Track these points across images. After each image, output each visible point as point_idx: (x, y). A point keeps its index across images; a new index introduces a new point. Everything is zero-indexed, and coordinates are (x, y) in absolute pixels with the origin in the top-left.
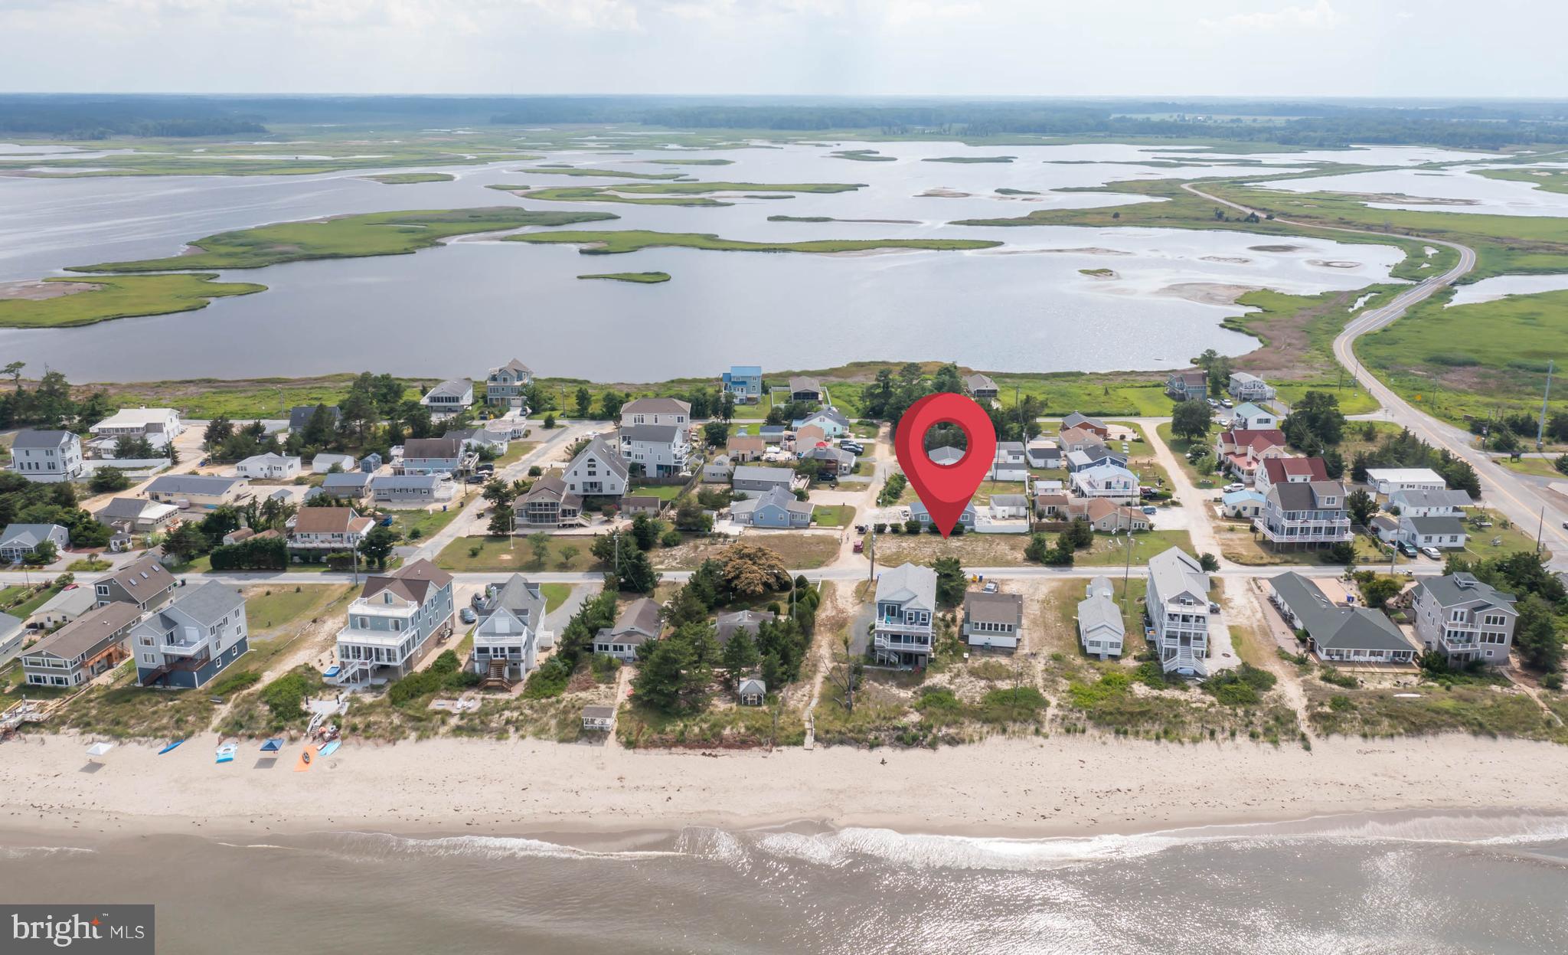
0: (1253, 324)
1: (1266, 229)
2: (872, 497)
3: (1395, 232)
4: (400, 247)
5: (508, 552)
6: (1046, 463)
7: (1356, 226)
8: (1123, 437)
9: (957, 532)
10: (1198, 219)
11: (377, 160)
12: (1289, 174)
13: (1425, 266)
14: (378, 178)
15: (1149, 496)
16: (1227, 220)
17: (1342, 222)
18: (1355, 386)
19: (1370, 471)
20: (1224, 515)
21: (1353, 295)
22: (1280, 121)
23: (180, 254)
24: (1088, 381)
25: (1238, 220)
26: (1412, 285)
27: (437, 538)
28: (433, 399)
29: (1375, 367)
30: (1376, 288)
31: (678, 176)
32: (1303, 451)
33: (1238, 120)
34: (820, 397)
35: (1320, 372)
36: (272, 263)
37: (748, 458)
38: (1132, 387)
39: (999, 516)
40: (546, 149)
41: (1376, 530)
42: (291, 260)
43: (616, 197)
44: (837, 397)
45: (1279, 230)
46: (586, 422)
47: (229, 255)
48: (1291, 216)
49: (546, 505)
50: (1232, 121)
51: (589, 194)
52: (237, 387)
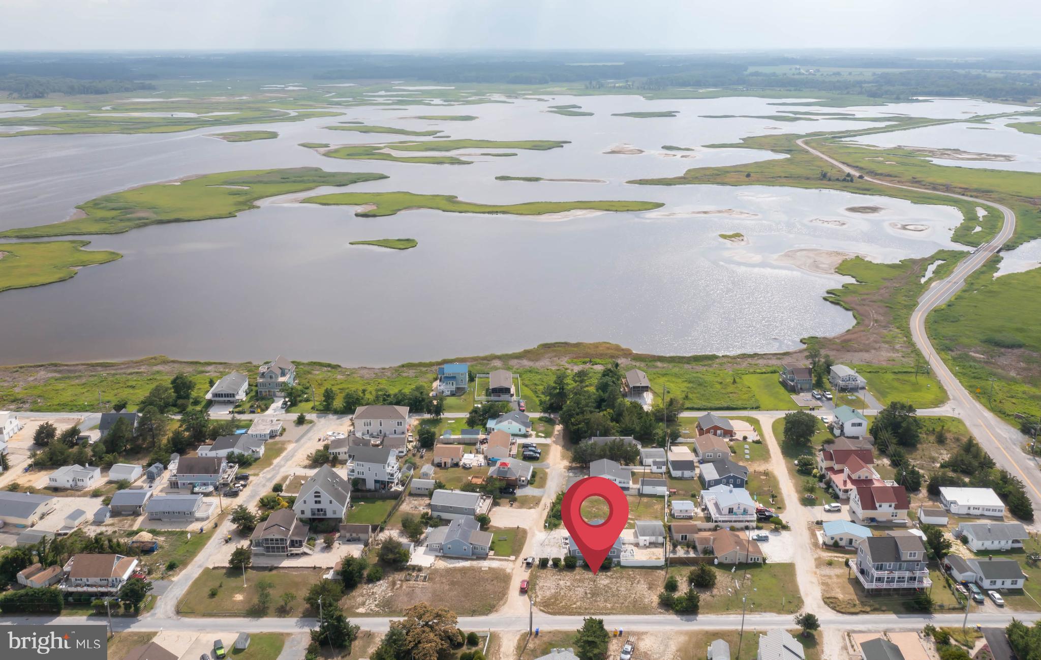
0: (849, 298)
1: (858, 189)
2: (541, 514)
3: (954, 192)
4: (224, 211)
5: (240, 590)
6: (683, 474)
7: (925, 186)
8: (745, 438)
9: (606, 566)
10: (808, 179)
11: (227, 117)
12: (875, 128)
13: (978, 229)
14: (226, 137)
15: (764, 518)
16: (830, 180)
17: (915, 182)
18: (928, 373)
19: (943, 490)
20: (824, 543)
21: (923, 263)
22: (868, 74)
23: (68, 219)
24: (721, 364)
25: (838, 180)
26: (968, 253)
27: (189, 567)
28: (216, 395)
29: (943, 350)
30: (941, 254)
31: (436, 132)
32: (887, 456)
33: (838, 74)
34: (513, 390)
35: (900, 355)
36: (131, 228)
37: (449, 465)
38: (755, 373)
39: (641, 544)
40: (348, 105)
41: (948, 568)
42: (145, 225)
43: (389, 155)
44: (526, 386)
45: (868, 190)
46: (331, 416)
47: (103, 220)
48: (876, 174)
49: (277, 540)
50: (834, 74)
51: (370, 152)
52: (75, 371)
